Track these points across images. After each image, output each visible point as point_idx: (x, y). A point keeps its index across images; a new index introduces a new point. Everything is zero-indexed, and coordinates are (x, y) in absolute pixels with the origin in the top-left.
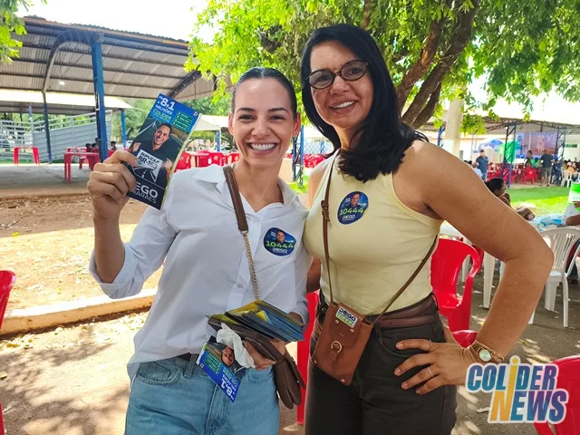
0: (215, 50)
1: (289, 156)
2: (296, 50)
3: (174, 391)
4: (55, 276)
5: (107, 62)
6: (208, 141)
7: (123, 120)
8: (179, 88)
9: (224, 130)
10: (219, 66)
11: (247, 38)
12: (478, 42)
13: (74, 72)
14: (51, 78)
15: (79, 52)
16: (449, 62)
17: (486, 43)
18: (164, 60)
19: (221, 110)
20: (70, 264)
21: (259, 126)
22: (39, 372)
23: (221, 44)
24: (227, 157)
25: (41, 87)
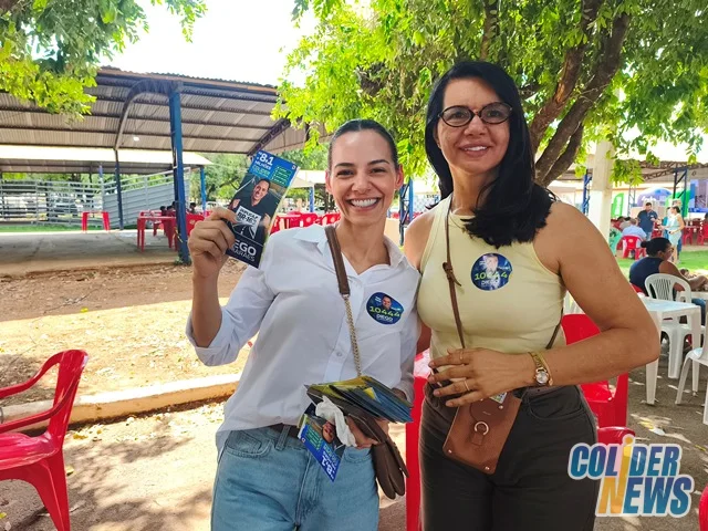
0: (307, 95)
1: (396, 216)
2: (401, 90)
3: (265, 465)
4: (126, 358)
5: (186, 113)
6: (300, 200)
7: (202, 178)
8: (267, 139)
9: (318, 186)
10: (312, 113)
11: (343, 81)
12: (629, 71)
13: (149, 126)
14: (124, 133)
15: (155, 103)
16: (593, 96)
17: (640, 71)
18: (249, 108)
19: (314, 163)
20: (143, 344)
21: (359, 182)
22: (108, 469)
23: (313, 88)
24: (321, 219)
25: (112, 144)
